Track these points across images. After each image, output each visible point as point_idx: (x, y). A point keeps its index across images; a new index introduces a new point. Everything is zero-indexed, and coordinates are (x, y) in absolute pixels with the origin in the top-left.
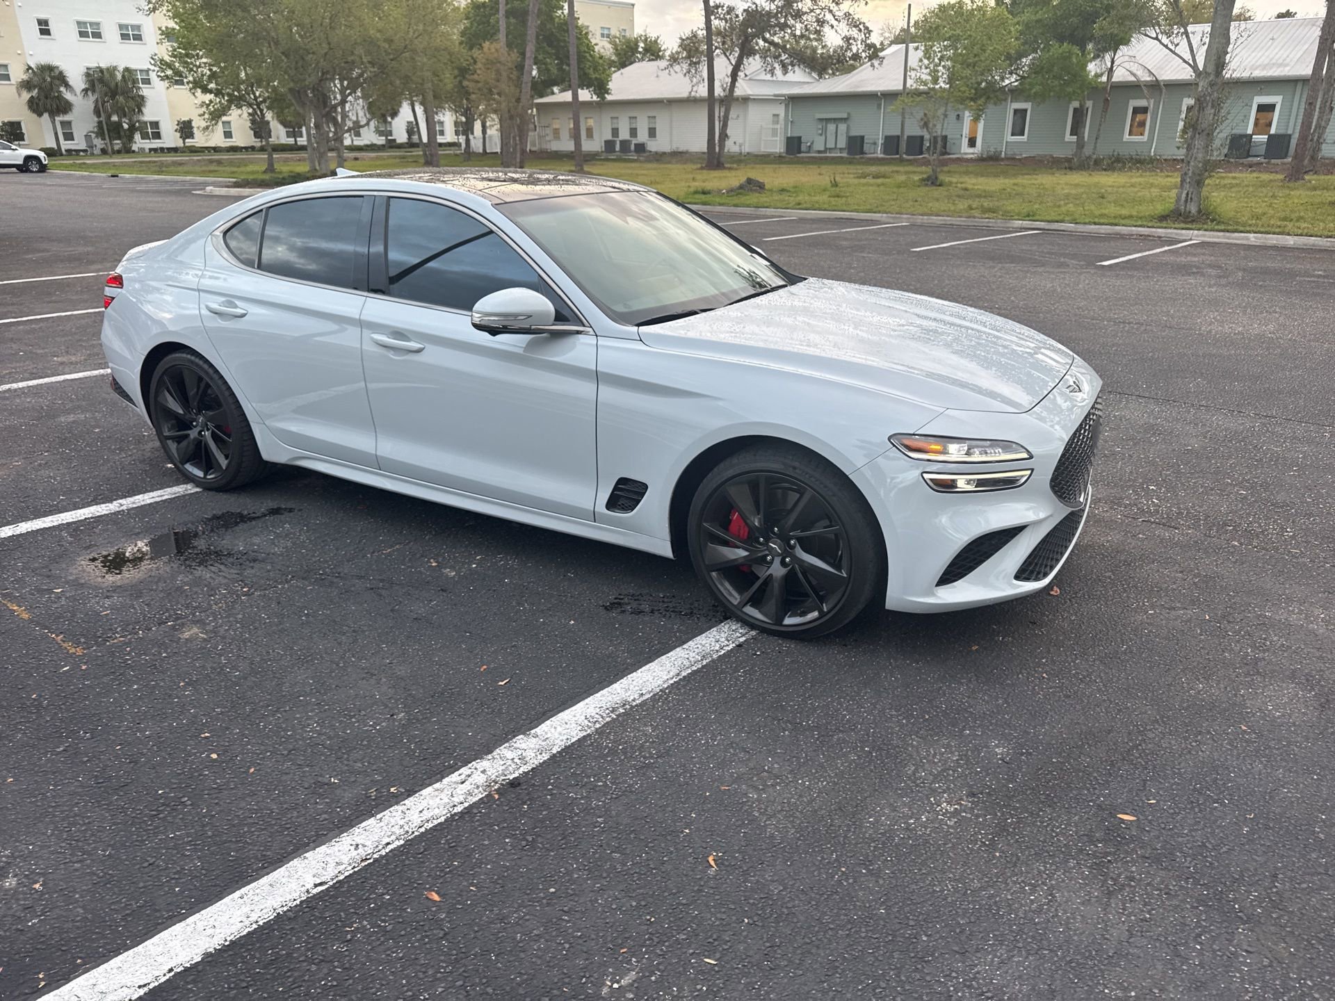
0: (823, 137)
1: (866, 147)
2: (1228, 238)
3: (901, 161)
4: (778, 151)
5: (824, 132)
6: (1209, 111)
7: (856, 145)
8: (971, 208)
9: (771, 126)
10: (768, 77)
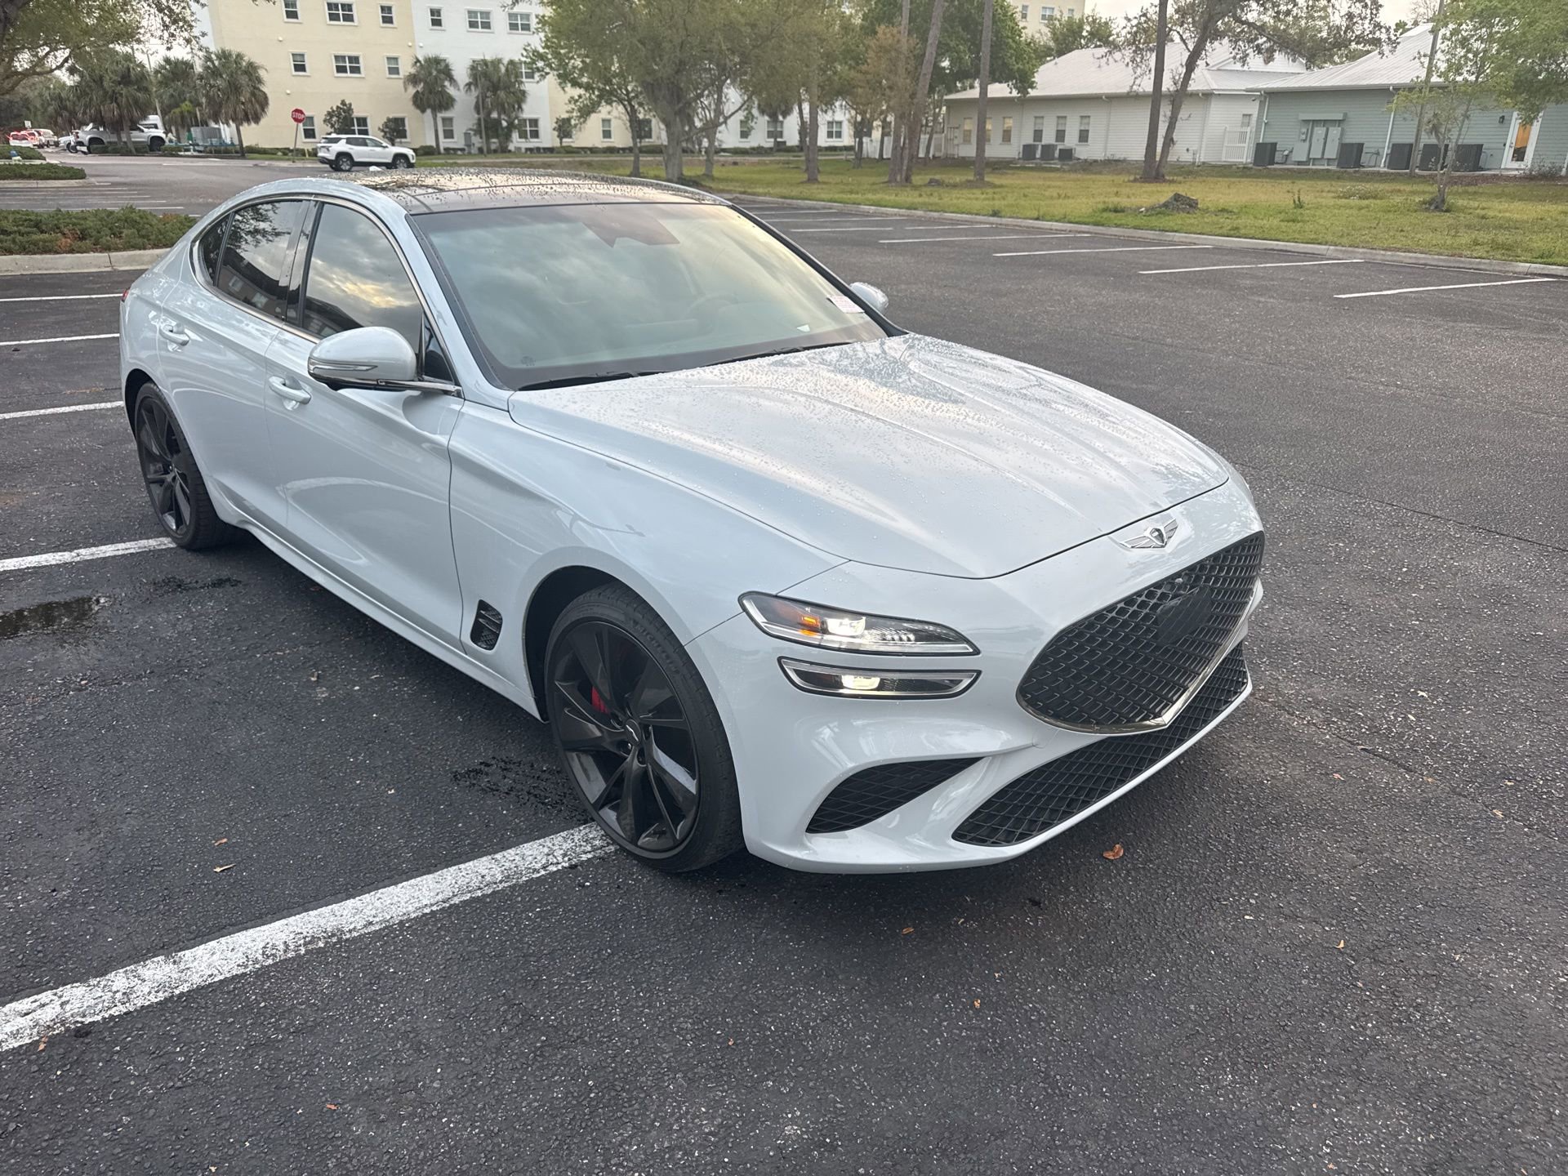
0: (1307, 143)
1: (1364, 159)
3: (1412, 177)
4: (1244, 160)
5: (1309, 138)
7: (1351, 155)
8: (1476, 243)
9: (1239, 129)
10: (1238, 67)
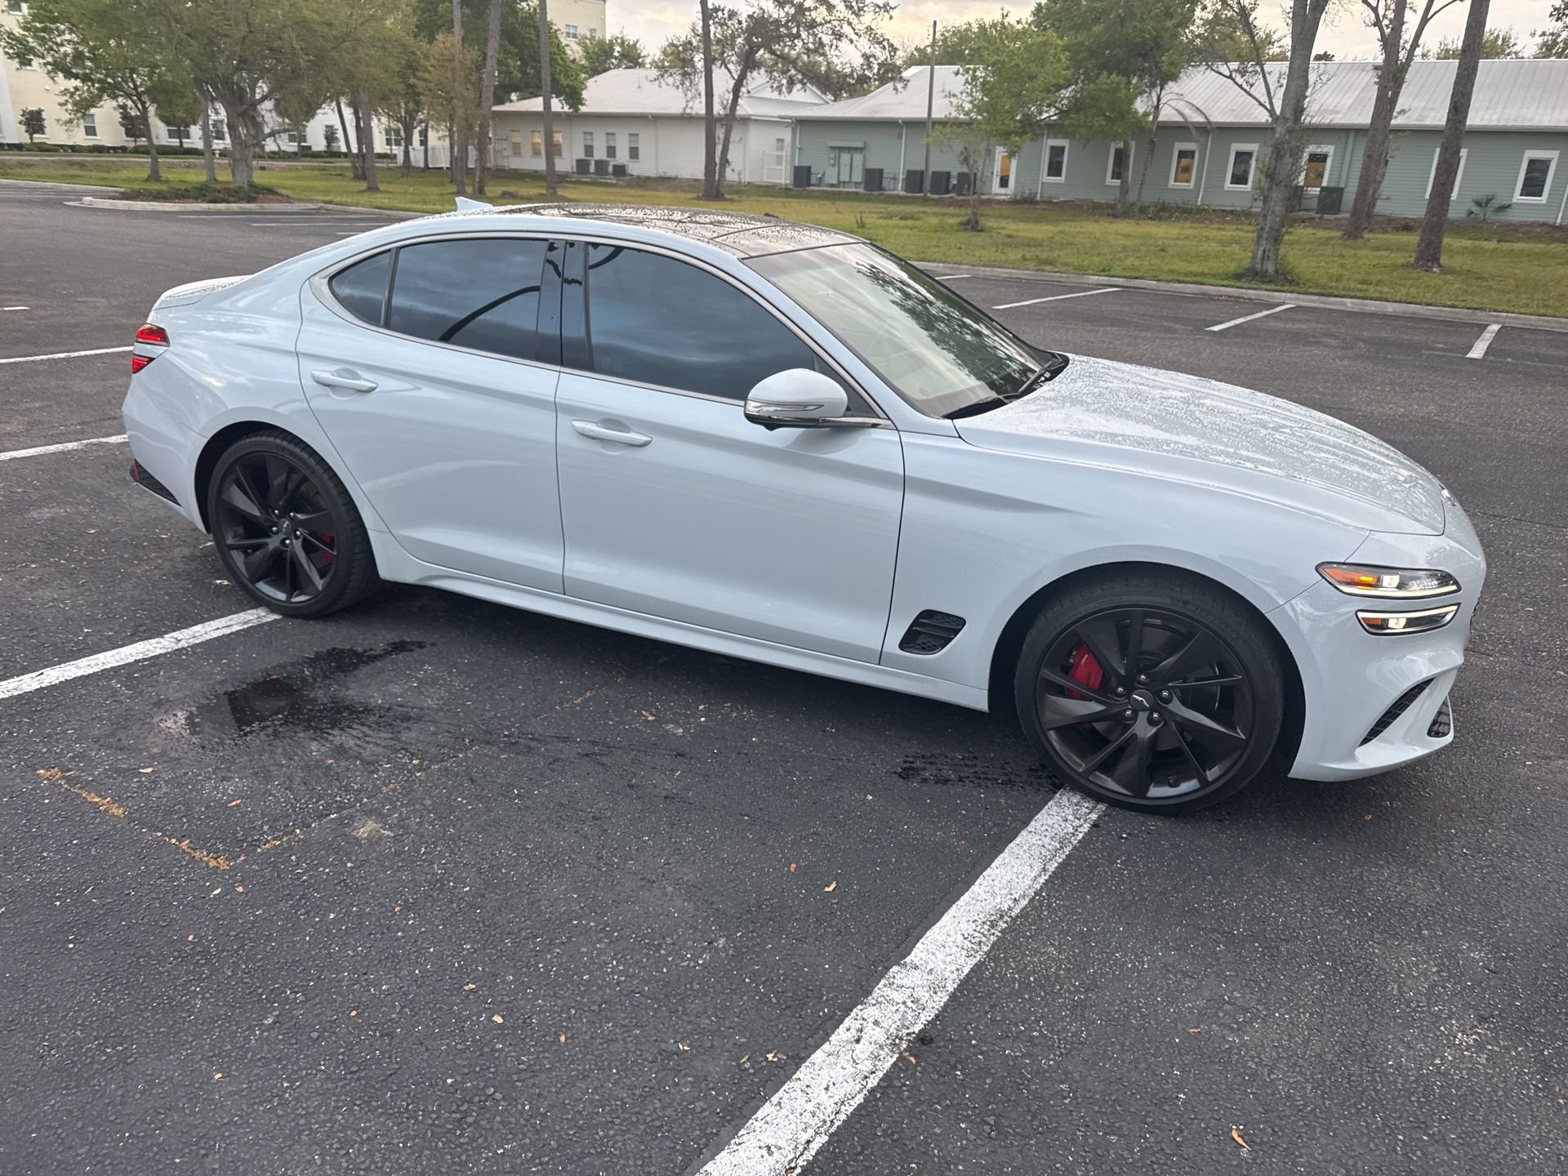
0: (836, 168)
1: (885, 183)
2: (1323, 303)
3: (925, 200)
4: (783, 182)
5: (837, 163)
6: (1288, 160)
7: (874, 179)
8: (1024, 259)
9: (775, 153)
10: (775, 95)
